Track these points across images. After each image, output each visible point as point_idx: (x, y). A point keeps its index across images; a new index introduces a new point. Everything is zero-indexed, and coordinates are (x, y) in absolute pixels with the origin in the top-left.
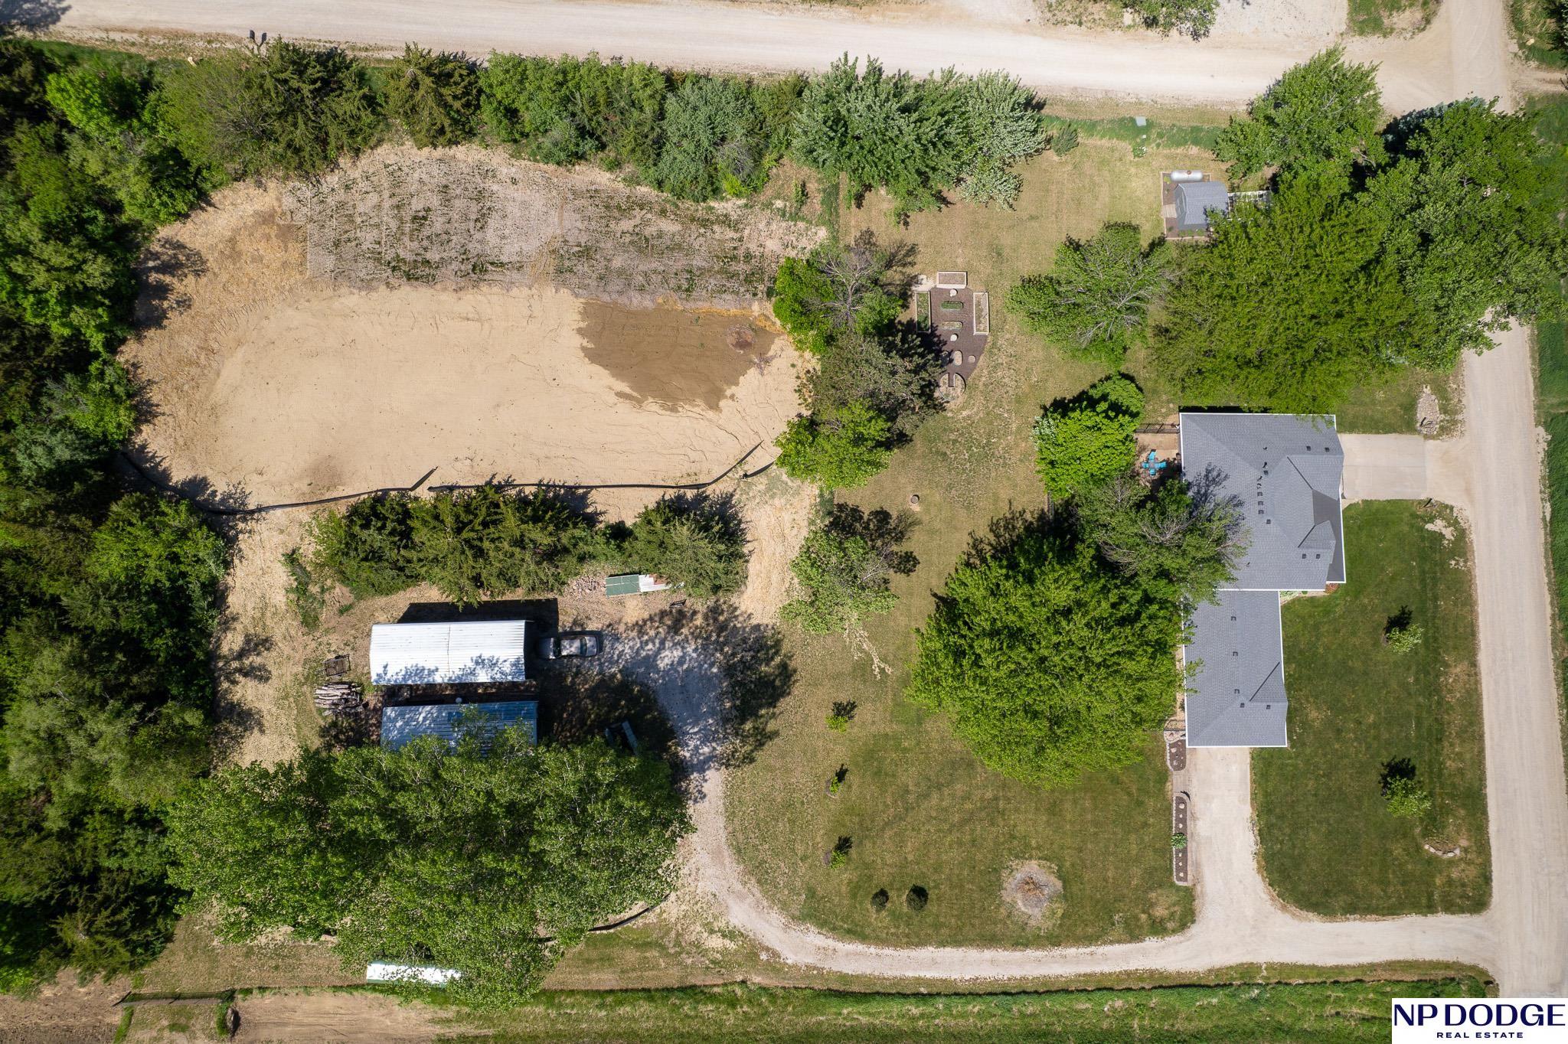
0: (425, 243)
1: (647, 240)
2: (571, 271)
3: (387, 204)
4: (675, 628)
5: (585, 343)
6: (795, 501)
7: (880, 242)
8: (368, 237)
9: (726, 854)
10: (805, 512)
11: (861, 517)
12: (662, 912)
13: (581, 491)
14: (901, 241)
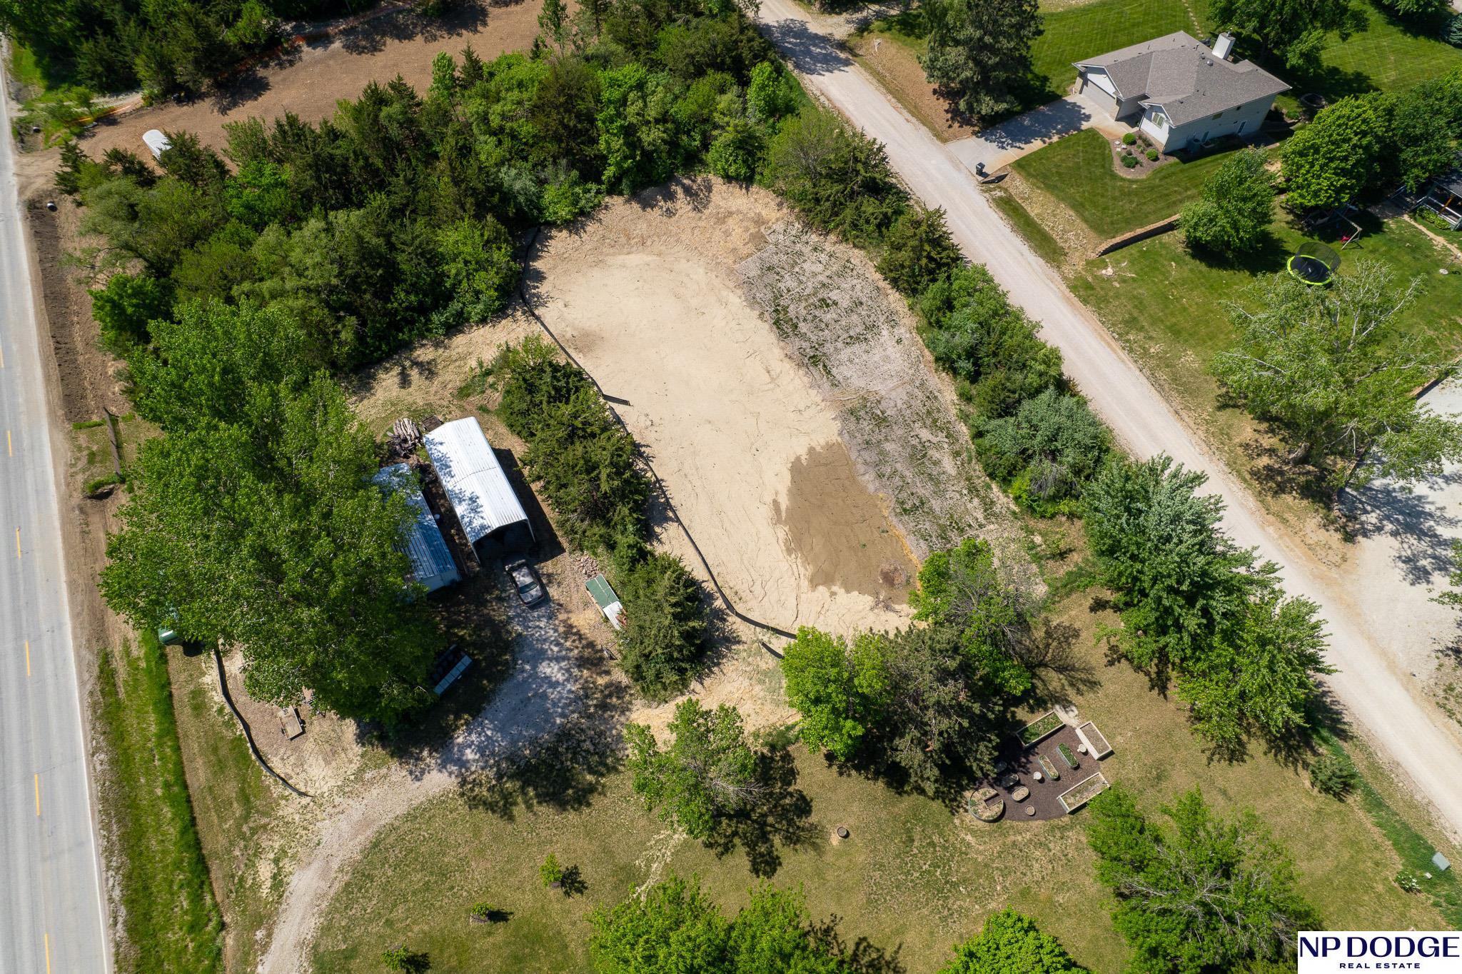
0: (810, 317)
1: (924, 456)
2: (858, 419)
3: (821, 278)
4: (582, 662)
5: (803, 458)
6: (769, 707)
7: (1076, 649)
8: (789, 282)
9: (369, 832)
10: (763, 722)
11: (789, 784)
12: (286, 798)
13: (671, 514)
14: (1093, 668)
